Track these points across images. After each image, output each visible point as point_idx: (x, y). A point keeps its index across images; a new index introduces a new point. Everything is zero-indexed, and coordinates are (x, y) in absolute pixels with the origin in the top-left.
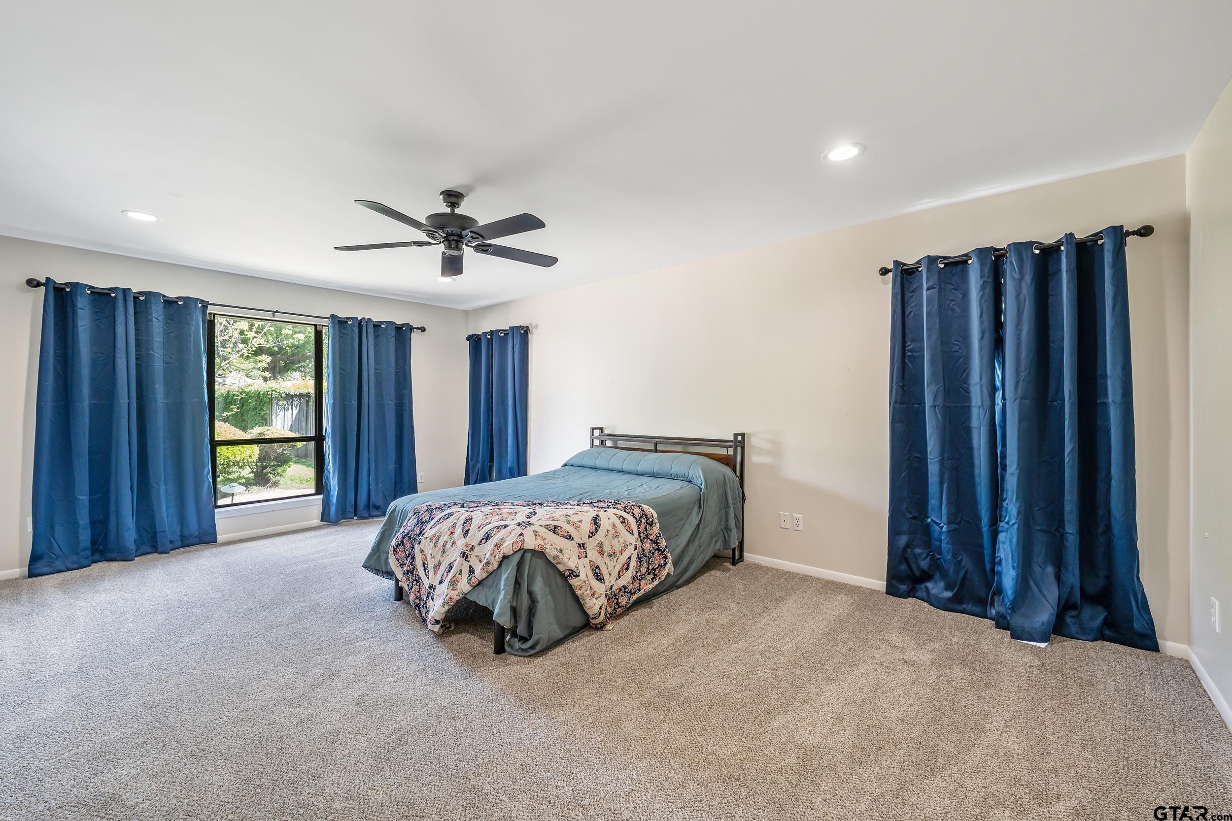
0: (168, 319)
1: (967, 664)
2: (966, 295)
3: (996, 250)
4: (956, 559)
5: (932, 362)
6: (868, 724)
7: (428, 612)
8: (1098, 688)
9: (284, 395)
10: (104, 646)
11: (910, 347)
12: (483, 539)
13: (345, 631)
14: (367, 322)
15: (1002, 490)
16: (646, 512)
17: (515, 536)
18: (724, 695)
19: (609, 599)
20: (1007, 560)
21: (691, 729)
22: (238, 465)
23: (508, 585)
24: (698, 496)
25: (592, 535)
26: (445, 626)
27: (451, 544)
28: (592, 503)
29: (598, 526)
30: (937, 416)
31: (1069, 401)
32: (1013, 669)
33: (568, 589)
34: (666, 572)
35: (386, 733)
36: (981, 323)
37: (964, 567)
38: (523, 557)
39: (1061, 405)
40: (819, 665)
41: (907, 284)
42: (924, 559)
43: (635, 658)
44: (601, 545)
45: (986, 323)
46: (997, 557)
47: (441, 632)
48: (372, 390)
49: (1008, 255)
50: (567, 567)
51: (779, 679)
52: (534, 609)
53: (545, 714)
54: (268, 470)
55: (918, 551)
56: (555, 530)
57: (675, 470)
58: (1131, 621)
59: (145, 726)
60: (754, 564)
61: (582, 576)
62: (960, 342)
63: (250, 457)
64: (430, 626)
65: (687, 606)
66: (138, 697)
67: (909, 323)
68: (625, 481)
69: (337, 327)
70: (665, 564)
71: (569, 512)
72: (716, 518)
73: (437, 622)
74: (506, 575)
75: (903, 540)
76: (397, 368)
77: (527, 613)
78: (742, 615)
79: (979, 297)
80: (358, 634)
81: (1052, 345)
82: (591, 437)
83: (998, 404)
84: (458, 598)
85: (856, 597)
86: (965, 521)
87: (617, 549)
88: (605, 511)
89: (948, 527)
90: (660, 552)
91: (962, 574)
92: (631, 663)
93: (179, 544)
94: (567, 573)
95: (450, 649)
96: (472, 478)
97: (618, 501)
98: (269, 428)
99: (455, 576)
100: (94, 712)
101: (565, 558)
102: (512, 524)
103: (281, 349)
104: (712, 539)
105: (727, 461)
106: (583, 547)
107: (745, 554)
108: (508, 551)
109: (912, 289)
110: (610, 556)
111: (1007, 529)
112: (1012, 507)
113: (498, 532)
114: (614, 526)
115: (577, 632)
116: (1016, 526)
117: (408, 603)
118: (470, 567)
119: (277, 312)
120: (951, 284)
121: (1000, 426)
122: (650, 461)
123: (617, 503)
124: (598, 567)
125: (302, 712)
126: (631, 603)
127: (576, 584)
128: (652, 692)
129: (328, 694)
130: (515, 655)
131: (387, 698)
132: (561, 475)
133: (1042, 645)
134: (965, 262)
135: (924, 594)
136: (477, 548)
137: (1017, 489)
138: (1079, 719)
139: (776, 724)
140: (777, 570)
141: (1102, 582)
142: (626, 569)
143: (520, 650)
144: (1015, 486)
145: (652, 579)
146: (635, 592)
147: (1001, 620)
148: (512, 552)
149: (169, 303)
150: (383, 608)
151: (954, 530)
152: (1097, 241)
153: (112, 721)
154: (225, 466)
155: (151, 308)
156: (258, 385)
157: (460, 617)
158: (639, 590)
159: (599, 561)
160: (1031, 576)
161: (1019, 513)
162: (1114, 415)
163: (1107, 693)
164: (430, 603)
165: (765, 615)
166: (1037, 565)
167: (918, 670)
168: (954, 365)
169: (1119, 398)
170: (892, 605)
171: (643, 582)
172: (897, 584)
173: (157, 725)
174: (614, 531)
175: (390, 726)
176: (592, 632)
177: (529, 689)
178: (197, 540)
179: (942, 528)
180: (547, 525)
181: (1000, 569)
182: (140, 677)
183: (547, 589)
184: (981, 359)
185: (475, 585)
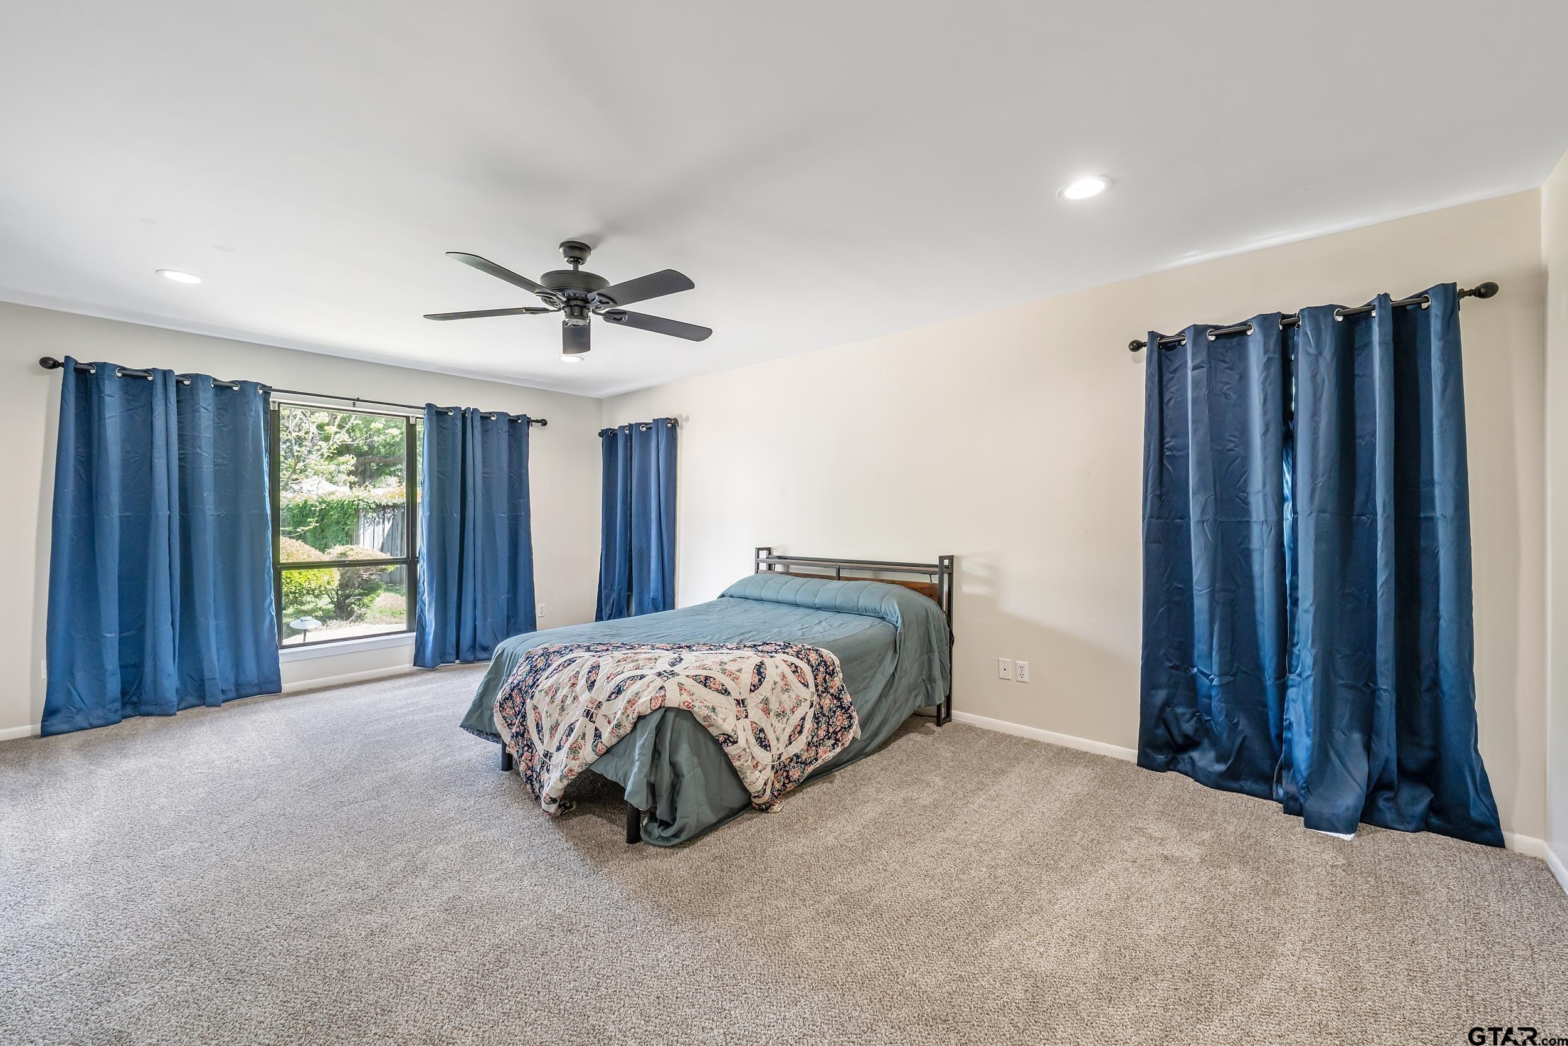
0: (220, 409)
1: (1247, 862)
2: (1244, 377)
3: (1284, 317)
4: (1231, 722)
5: (1200, 463)
6: (1118, 944)
7: (542, 787)
8: (1426, 897)
9: (373, 506)
10: (127, 829)
11: (1172, 443)
12: (613, 693)
13: (436, 811)
14: (472, 413)
15: (1293, 632)
16: (825, 659)
17: (654, 690)
18: (927, 902)
19: (777, 772)
20: (1299, 724)
21: (883, 949)
22: (313, 594)
23: (645, 755)
24: (892, 638)
25: (754, 688)
26: (564, 805)
27: (572, 699)
28: (755, 646)
29: (762, 677)
30: (1206, 535)
31: (1382, 515)
32: (1309, 870)
33: (723, 758)
34: (850, 737)
35: (482, 950)
36: (1265, 413)
37: (1242, 731)
38: (663, 717)
39: (1372, 522)
40: (1052, 862)
41: (1166, 362)
42: (1188, 721)
43: (809, 850)
44: (766, 701)
45: (1271, 415)
46: (1286, 720)
47: (559, 814)
48: (479, 499)
49: (1300, 323)
50: (722, 730)
51: (999, 880)
52: (678, 786)
53: (690, 927)
54: (352, 599)
55: (1180, 710)
56: (705, 682)
57: (864, 602)
58: (1466, 805)
59: (170, 937)
60: (965, 725)
61: (742, 742)
62: (1236, 437)
63: (328, 583)
64: (544, 805)
65: (878, 780)
66: (164, 897)
67: (1168, 413)
68: (798, 617)
69: (435, 419)
70: (850, 726)
71: (726, 658)
72: (916, 666)
73: (554, 801)
74: (642, 742)
75: (1161, 695)
76: (510, 472)
77: (669, 791)
78: (950, 793)
79: (1262, 378)
80: (452, 815)
81: (1358, 441)
82: (756, 560)
83: (1287, 519)
84: (580, 770)
85: (1098, 770)
86: (1242, 671)
87: (788, 706)
88: (772, 657)
89: (1220, 681)
90: (843, 711)
91: (1239, 740)
92: (805, 857)
93: (233, 694)
94: (721, 739)
95: (570, 837)
96: (606, 611)
97: (789, 644)
98: (352, 547)
99: (576, 741)
100: (106, 917)
101: (719, 718)
102: (650, 673)
103: (371, 447)
104: (910, 692)
105: (931, 592)
106: (743, 704)
107: (954, 712)
108: (644, 709)
109: (1172, 368)
110: (778, 715)
111: (1300, 683)
112: (1305, 654)
113: (632, 684)
114: (784, 677)
115: (735, 815)
116: (1311, 680)
117: (518, 774)
118: (596, 729)
119: (358, 400)
120: (1224, 361)
121: (1290, 548)
122: (830, 592)
123: (787, 647)
124: (762, 730)
125: (374, 920)
126: (805, 776)
127: (734, 753)
128: (832, 898)
129: (410, 895)
130: (654, 845)
131: (485, 903)
132: (718, 609)
133: (1348, 837)
134: (1243, 333)
135: (1188, 768)
136: (605, 705)
137: (1313, 630)
138: (1403, 940)
139: (996, 943)
140: (996, 733)
141: (1426, 755)
142: (798, 733)
143: (660, 839)
144: (1310, 627)
145: (833, 745)
146: (810, 763)
147: (1291, 803)
148: (649, 711)
149: (222, 389)
150: (487, 781)
151: (1228, 684)
152: (1420, 304)
153: (128, 930)
154: (297, 595)
155: (198, 395)
156: (342, 492)
157: (584, 793)
158: (816, 760)
159: (764, 723)
160: (1332, 745)
161: (1315, 663)
162: (1444, 534)
163: (1438, 905)
164: (545, 776)
165: (981, 793)
166: (1340, 732)
167: (1183, 869)
168: (1228, 468)
169: (1450, 512)
170: (1146, 781)
171: (821, 750)
172: (1152, 754)
173: (186, 936)
174: (783, 683)
175: (487, 941)
176: (754, 815)
177: (671, 891)
178: (256, 690)
179: (1212, 681)
180: (696, 676)
181: (1289, 735)
182: (170, 870)
183: (696, 760)
184: (1265, 459)
185: (602, 753)
